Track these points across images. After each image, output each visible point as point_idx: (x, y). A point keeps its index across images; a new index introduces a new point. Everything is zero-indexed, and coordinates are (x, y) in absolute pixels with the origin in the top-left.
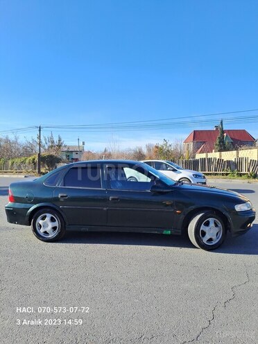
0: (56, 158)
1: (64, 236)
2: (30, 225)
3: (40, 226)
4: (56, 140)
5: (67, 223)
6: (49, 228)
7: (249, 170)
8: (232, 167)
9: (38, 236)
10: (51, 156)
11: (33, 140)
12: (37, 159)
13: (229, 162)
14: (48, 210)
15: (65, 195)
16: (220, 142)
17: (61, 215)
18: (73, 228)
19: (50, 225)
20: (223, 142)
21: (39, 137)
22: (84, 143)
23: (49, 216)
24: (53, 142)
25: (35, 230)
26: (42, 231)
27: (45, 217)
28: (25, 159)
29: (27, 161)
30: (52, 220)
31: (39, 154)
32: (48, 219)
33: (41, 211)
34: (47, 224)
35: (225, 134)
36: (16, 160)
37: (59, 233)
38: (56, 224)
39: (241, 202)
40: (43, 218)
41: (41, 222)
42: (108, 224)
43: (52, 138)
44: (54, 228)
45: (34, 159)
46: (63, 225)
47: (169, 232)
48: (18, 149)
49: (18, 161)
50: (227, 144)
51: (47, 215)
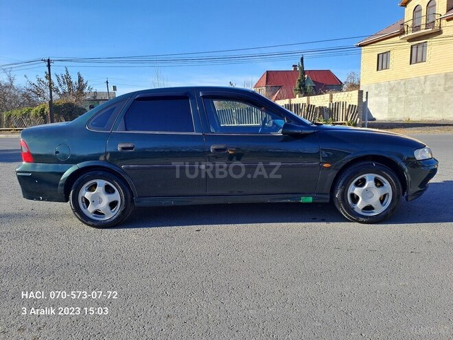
0: (77, 107)
1: (131, 216)
2: (67, 200)
3: (87, 202)
4: (75, 80)
5: (136, 194)
6: (103, 205)
7: (346, 119)
8: (326, 114)
9: (85, 219)
10: (69, 105)
11: (39, 80)
12: (47, 110)
13: (321, 108)
14: (100, 173)
15: (130, 145)
16: (300, 87)
17: (125, 182)
18: (146, 202)
19: (106, 200)
20: (304, 86)
21: (49, 76)
22: (115, 88)
23: (101, 183)
24: (70, 83)
25: (77, 209)
26: (90, 209)
27: (95, 185)
28: (29, 111)
29: (32, 113)
30: (108, 190)
31: (51, 102)
32: (100, 189)
33: (87, 175)
34: (99, 198)
35: (306, 76)
36: (14, 112)
37: (123, 212)
38: (116, 196)
39: (421, 146)
40: (92, 188)
41: (88, 195)
42: (208, 193)
43: (67, 77)
44: (113, 205)
45: (43, 110)
46: (129, 196)
47: (310, 200)
48: (15, 97)
49: (17, 113)
50: (308, 88)
51: (99, 182)
